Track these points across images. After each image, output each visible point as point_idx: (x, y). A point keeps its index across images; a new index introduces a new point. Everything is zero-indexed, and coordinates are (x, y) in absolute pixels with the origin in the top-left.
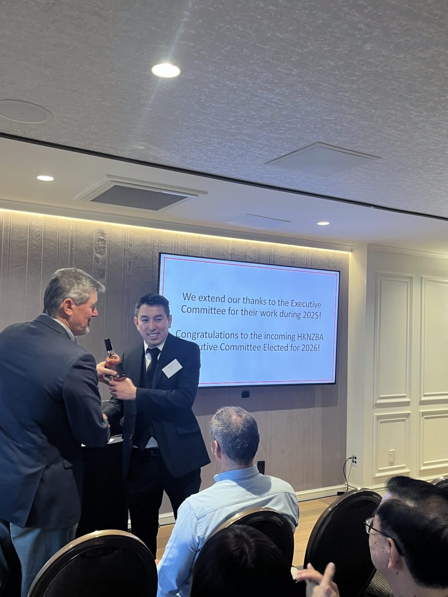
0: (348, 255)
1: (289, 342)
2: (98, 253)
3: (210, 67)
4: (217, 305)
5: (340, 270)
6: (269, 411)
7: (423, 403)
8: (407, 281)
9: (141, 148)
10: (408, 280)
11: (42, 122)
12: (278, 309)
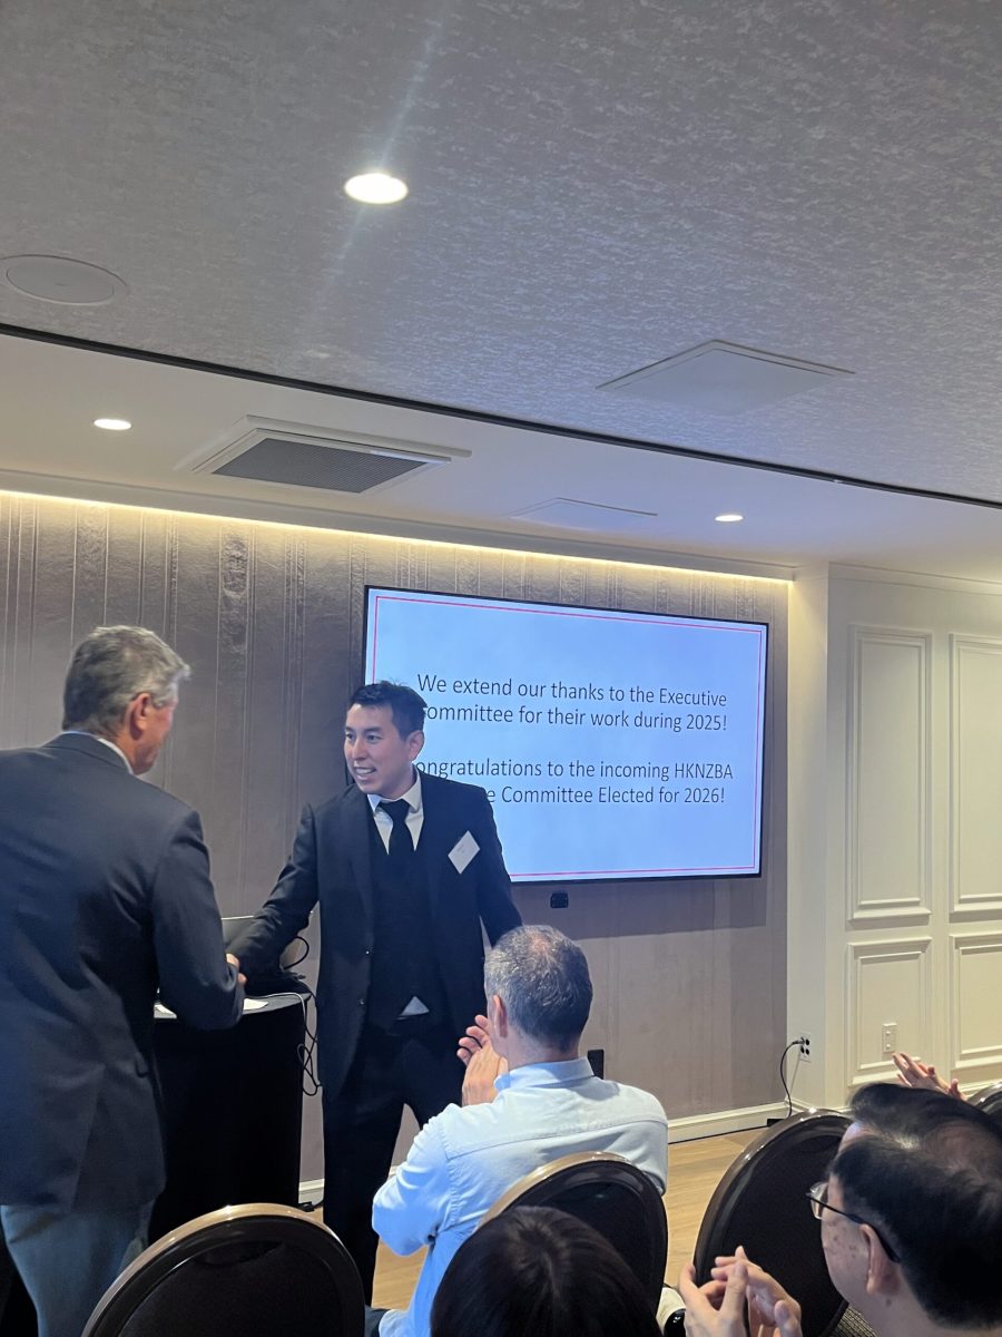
0: (786, 587)
1: (656, 782)
2: (231, 588)
3: (473, 179)
4: (493, 701)
5: (767, 621)
6: (612, 939)
7: (957, 918)
8: (919, 644)
9: (324, 355)
10: (921, 643)
11: (107, 302)
12: (632, 709)
